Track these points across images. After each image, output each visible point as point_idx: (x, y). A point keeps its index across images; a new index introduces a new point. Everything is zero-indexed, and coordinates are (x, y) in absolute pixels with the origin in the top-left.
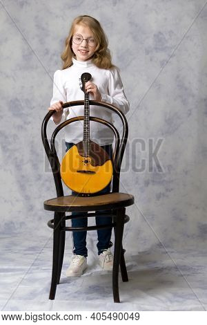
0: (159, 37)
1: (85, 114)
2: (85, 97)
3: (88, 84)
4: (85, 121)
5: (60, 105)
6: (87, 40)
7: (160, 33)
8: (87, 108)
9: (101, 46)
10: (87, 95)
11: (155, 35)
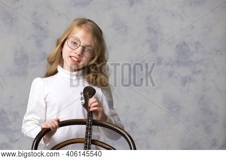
0: (182, 49)
1: (87, 137)
2: (88, 116)
3: (92, 100)
4: (86, 144)
5: (57, 123)
6: (84, 48)
7: (184, 43)
8: (89, 130)
9: (99, 61)
10: (90, 114)
11: (177, 46)
